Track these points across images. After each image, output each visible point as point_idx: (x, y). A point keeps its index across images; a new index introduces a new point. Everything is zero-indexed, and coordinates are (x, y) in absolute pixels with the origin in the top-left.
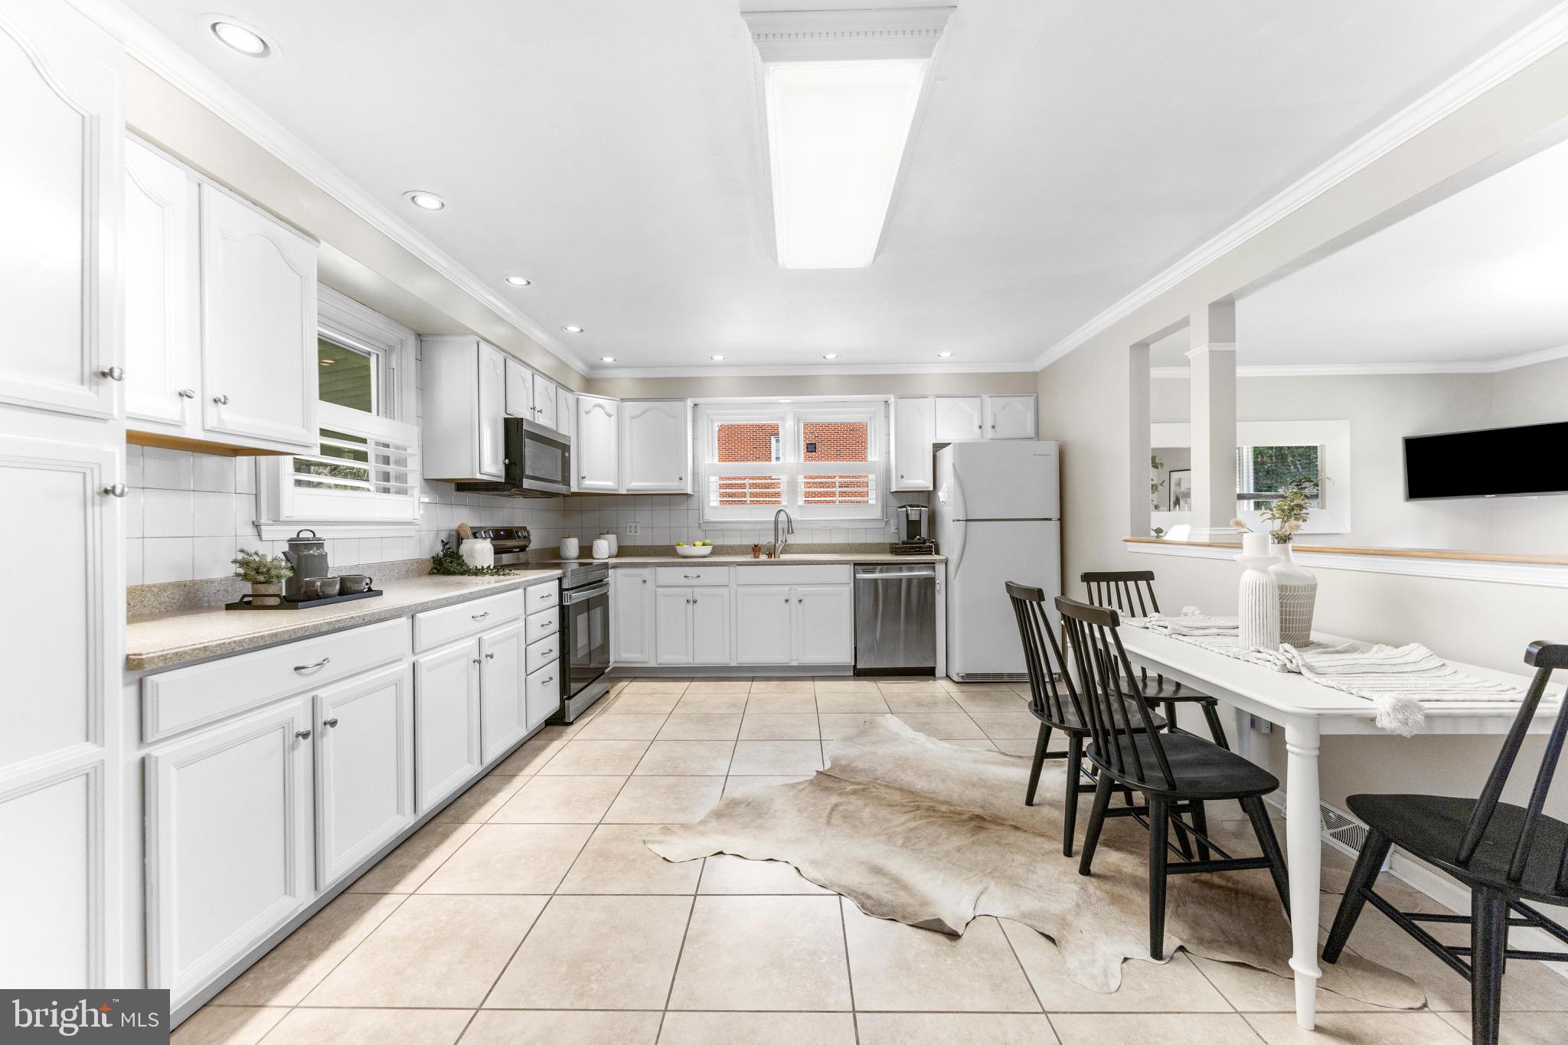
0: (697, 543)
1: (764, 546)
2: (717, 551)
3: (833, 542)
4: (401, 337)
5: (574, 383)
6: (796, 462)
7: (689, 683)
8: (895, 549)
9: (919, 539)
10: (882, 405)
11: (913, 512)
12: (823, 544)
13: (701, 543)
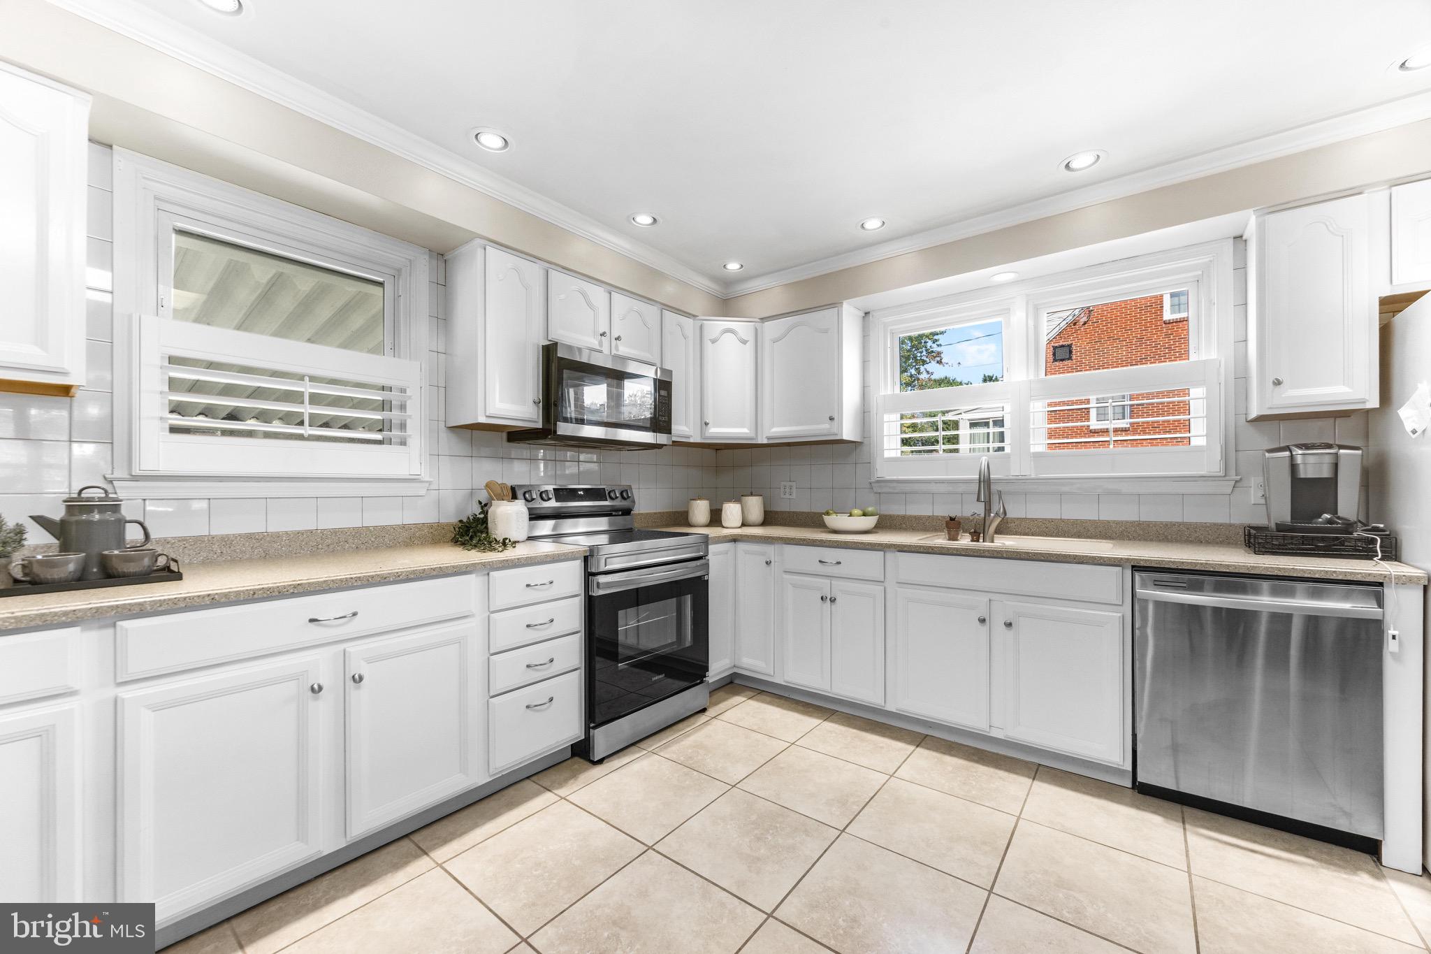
0: (856, 511)
1: (967, 519)
2: (886, 523)
3: (1103, 517)
4: (409, 258)
5: (696, 304)
6: (1032, 377)
7: (820, 721)
8: (1256, 539)
9: (1330, 521)
10: (1229, 246)
11: (1311, 460)
12: (1086, 521)
13: (860, 512)
